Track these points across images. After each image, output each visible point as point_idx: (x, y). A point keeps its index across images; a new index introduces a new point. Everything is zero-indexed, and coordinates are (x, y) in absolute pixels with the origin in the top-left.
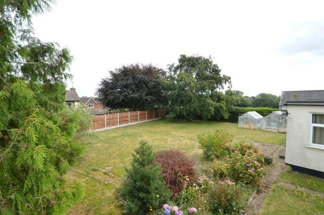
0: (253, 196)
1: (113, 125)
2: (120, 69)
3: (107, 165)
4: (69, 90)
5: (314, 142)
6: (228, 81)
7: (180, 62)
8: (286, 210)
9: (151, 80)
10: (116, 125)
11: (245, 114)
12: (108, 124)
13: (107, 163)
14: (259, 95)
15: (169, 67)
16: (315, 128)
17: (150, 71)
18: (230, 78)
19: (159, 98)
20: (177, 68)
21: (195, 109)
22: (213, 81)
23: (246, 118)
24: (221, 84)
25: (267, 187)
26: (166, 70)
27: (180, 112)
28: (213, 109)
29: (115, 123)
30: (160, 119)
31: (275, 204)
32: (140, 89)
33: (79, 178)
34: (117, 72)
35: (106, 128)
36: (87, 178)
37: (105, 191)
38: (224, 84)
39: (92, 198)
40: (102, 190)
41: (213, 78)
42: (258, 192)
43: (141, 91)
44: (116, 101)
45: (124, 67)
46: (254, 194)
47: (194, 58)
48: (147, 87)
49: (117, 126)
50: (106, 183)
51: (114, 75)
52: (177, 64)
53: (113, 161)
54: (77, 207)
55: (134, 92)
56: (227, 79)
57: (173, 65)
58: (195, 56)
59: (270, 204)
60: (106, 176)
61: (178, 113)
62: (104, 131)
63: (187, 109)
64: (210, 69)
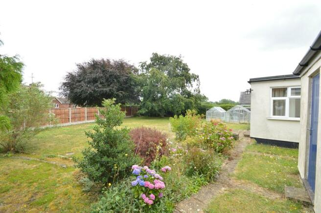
0: (226, 163)
1: (80, 120)
2: (89, 63)
3: (67, 151)
4: (29, 85)
5: (274, 114)
6: (196, 79)
7: (152, 60)
8: (258, 169)
9: (123, 75)
10: (83, 120)
11: (212, 109)
12: (74, 119)
13: (68, 150)
14: (222, 101)
15: (141, 64)
16: (274, 101)
17: (121, 66)
18: (198, 77)
19: (131, 94)
20: (149, 66)
21: (166, 105)
22: (184, 78)
23: (213, 112)
24: (190, 83)
25: (237, 156)
26: (138, 68)
27: (152, 108)
28: (184, 104)
29: (82, 118)
30: (132, 117)
31: (247, 166)
32: (111, 83)
33: (29, 165)
34: (85, 66)
35: (70, 123)
36: (40, 164)
37: (61, 173)
38: (193, 83)
39: (43, 181)
40: (58, 173)
41: (183, 75)
42: (230, 159)
43: (112, 85)
44: (83, 96)
45: (94, 61)
46: (227, 160)
47: (165, 57)
48: (118, 82)
49: (84, 122)
50: (65, 166)
51: (82, 68)
52: (149, 62)
53: (75, 148)
54: (21, 191)
55: (104, 86)
56: (196, 77)
57: (145, 63)
58: (166, 56)
59: (243, 166)
60: (65, 161)
61: (150, 108)
62: (68, 126)
63: (159, 105)
64: (181, 68)
